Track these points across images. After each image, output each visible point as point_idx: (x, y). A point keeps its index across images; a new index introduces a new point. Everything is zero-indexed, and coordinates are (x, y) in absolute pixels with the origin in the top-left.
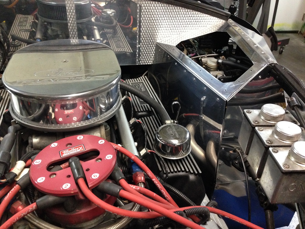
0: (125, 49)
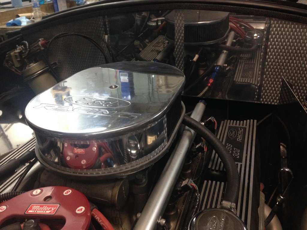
0: (252, 79)
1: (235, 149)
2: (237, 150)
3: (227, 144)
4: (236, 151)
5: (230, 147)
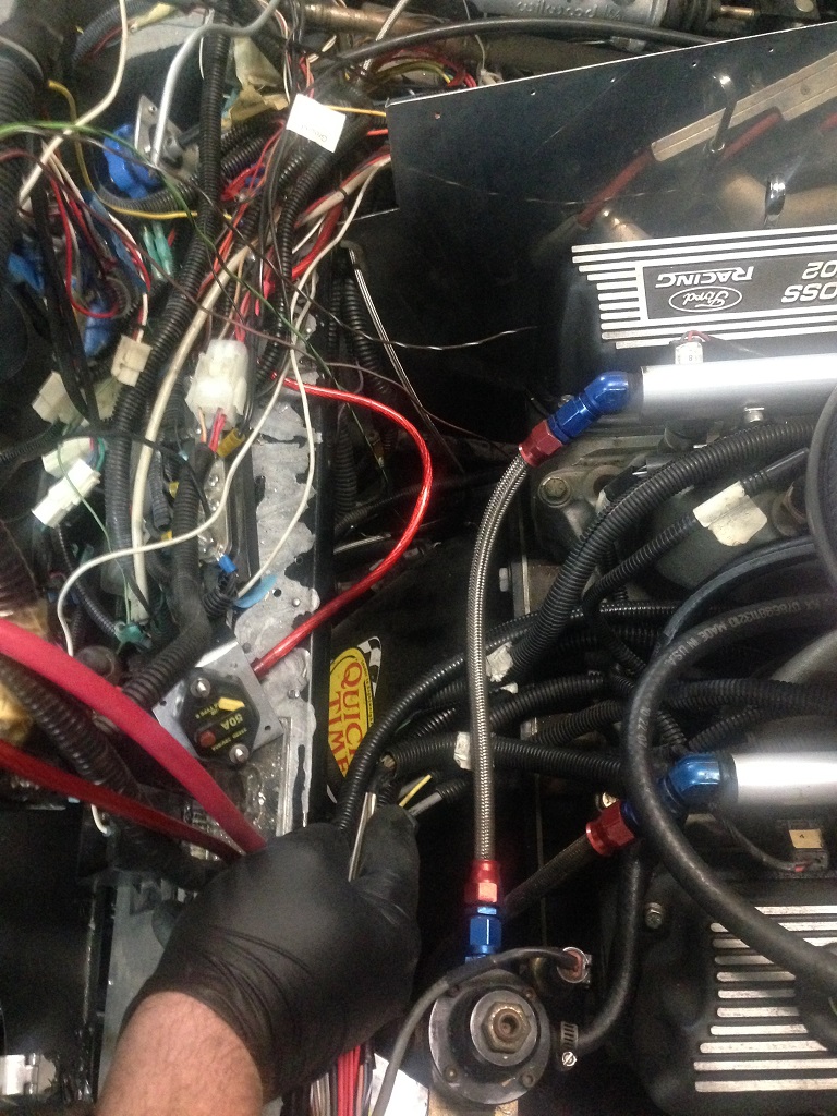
1: (805, 277)
2: (808, 271)
3: (784, 300)
4: (820, 271)
5: (801, 292)
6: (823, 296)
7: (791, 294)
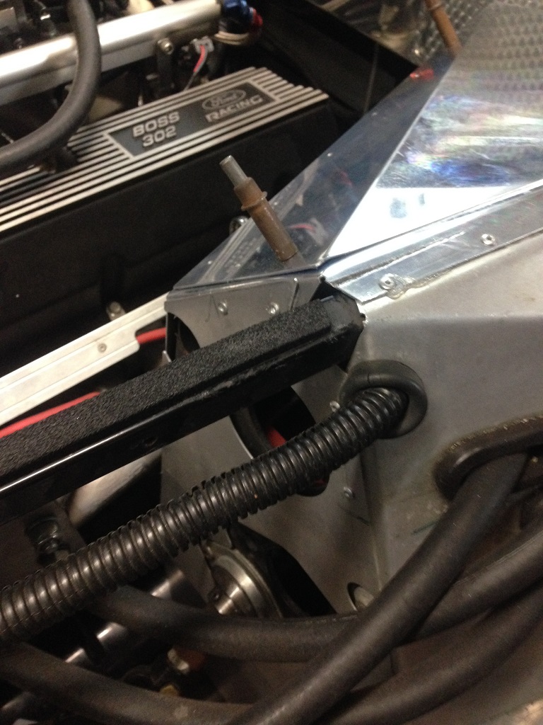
2: (172, 131)
4: (166, 132)
5: (169, 120)
6: (154, 122)
7: (175, 117)
